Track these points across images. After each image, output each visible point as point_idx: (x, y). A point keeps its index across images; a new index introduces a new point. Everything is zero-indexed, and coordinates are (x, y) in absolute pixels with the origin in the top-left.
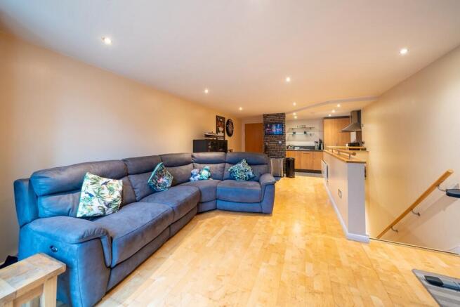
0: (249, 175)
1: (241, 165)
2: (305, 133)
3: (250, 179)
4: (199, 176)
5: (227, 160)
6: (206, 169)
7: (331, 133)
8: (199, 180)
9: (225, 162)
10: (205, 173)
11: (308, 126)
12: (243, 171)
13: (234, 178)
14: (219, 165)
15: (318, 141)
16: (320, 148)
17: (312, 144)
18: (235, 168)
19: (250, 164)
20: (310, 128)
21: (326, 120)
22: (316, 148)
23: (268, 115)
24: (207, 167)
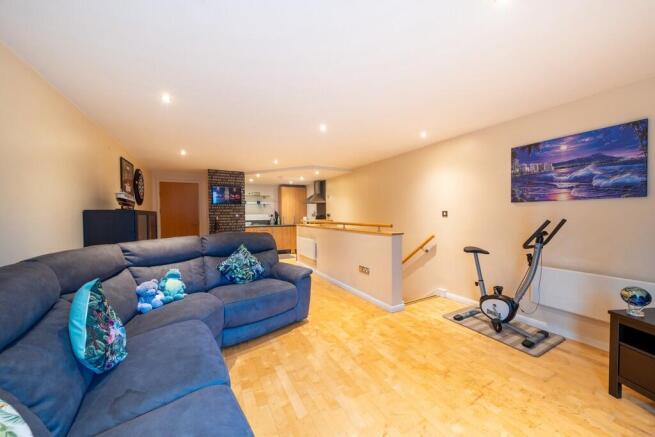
0: (257, 271)
1: (240, 255)
2: (259, 202)
3: (259, 277)
4: (160, 296)
5: (204, 252)
6: (174, 276)
7: (289, 204)
8: (165, 303)
9: (203, 255)
10: (174, 285)
11: (262, 194)
12: (246, 265)
13: (233, 281)
14: (192, 262)
15: (273, 213)
16: (276, 223)
17: (266, 217)
18: (230, 261)
19: (253, 252)
20: (264, 197)
21: (283, 188)
22: (272, 222)
23: (216, 171)
24: (174, 269)
